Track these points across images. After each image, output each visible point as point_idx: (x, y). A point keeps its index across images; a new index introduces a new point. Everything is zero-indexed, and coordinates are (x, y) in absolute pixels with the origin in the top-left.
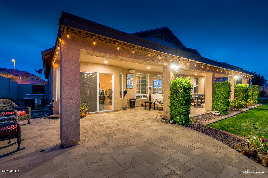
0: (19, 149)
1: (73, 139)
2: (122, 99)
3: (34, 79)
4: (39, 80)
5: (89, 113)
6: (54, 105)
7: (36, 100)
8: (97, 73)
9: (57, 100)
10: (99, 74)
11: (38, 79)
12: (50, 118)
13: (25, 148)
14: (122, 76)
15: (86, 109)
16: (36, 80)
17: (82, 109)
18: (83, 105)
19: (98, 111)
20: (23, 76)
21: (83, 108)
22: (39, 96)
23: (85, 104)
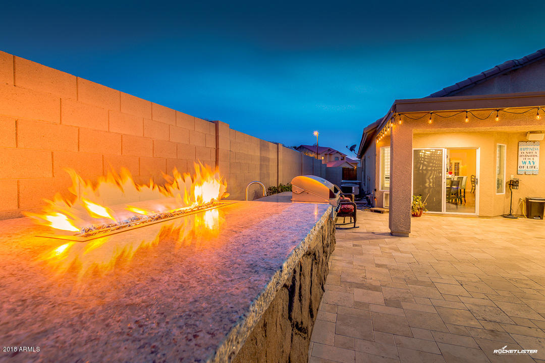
0: (354, 227)
1: (403, 229)
2: (503, 195)
3: (338, 158)
4: (345, 160)
5: (427, 212)
6: (376, 196)
7: (353, 188)
8: (444, 149)
9: (380, 189)
10: (446, 150)
11: (344, 158)
12: (372, 211)
13: (359, 227)
14: (505, 148)
15: (422, 205)
16: (342, 160)
17: (415, 204)
18: (418, 198)
19: (444, 211)
20: (326, 155)
21: (417, 203)
22: (356, 183)
23: (420, 197)
